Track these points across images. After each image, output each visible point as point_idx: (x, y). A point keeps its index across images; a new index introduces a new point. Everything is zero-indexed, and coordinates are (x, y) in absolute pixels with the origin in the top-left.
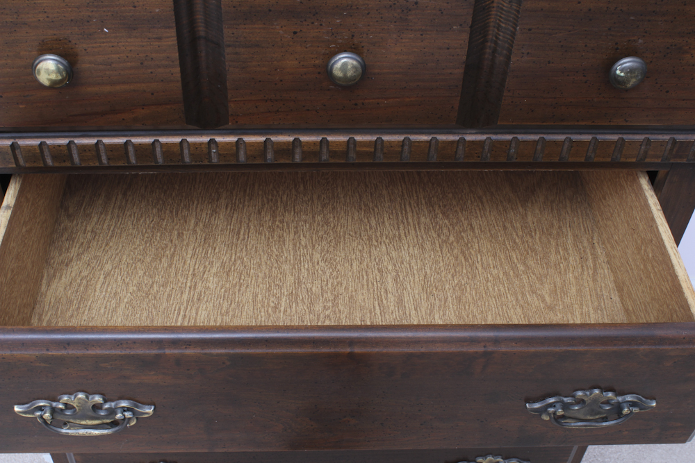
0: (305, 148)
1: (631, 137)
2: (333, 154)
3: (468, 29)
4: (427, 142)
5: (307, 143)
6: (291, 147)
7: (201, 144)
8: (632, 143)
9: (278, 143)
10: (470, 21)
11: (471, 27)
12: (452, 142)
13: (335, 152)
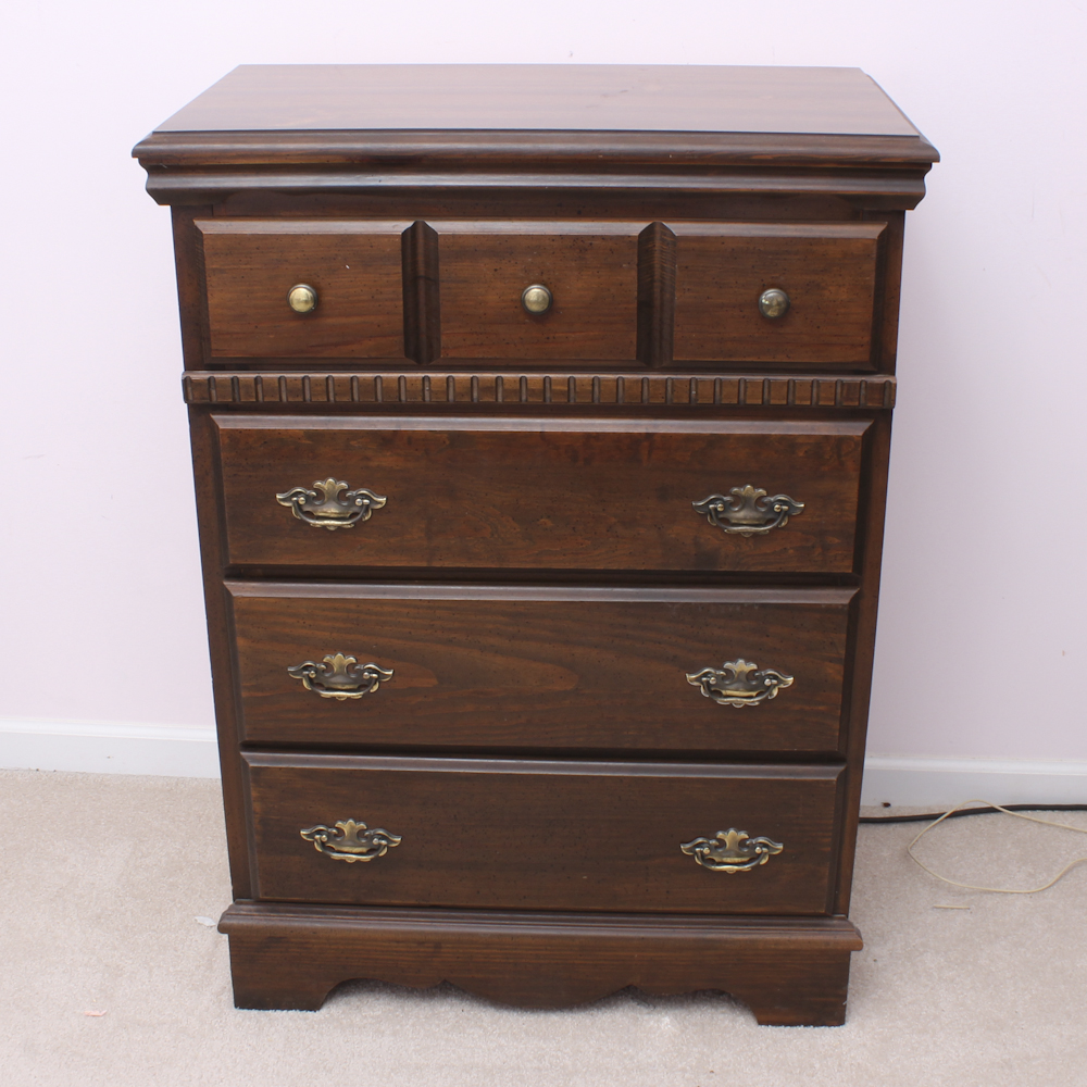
0: (506, 387)
1: (800, 378)
2: (531, 392)
3: (635, 267)
4: (613, 380)
5: (508, 380)
6: (494, 385)
7: (417, 379)
8: (802, 383)
9: (484, 379)
10: (636, 260)
11: (638, 265)
12: (637, 381)
13: (533, 390)
